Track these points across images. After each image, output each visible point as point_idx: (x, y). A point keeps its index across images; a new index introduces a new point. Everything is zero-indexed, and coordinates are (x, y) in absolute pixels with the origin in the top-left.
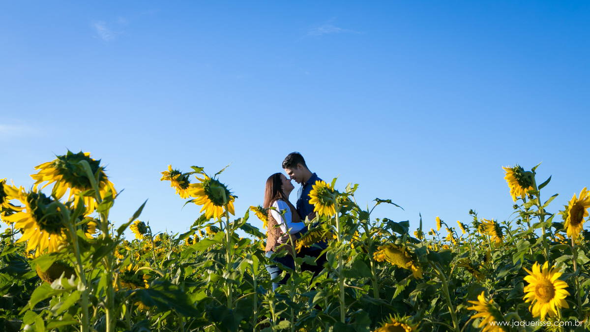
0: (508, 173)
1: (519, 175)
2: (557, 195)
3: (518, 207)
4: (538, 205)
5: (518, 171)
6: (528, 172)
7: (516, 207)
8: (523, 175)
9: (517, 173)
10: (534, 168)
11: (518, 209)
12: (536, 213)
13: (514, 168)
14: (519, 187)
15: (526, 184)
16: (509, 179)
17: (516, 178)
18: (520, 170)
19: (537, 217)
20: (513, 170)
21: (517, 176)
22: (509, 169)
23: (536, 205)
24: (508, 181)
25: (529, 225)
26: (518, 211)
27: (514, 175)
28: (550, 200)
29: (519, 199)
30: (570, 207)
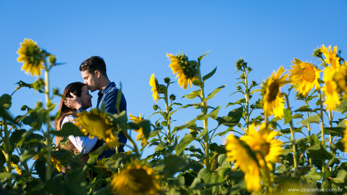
0: (173, 61)
1: (184, 63)
2: (223, 87)
3: (159, 108)
4: (202, 96)
5: (183, 60)
6: (194, 62)
7: (156, 107)
8: (188, 64)
9: (182, 62)
10: (201, 57)
11: (158, 110)
12: (199, 105)
13: (179, 56)
14: (183, 76)
15: (191, 74)
16: (174, 67)
17: (181, 66)
18: (185, 59)
19: (200, 109)
20: (179, 58)
21: (183, 65)
22: (174, 57)
23: (200, 97)
24: (173, 69)
25: (169, 128)
26: (158, 112)
27: (179, 63)
28: (215, 92)
29: (161, 98)
30: (269, 83)
